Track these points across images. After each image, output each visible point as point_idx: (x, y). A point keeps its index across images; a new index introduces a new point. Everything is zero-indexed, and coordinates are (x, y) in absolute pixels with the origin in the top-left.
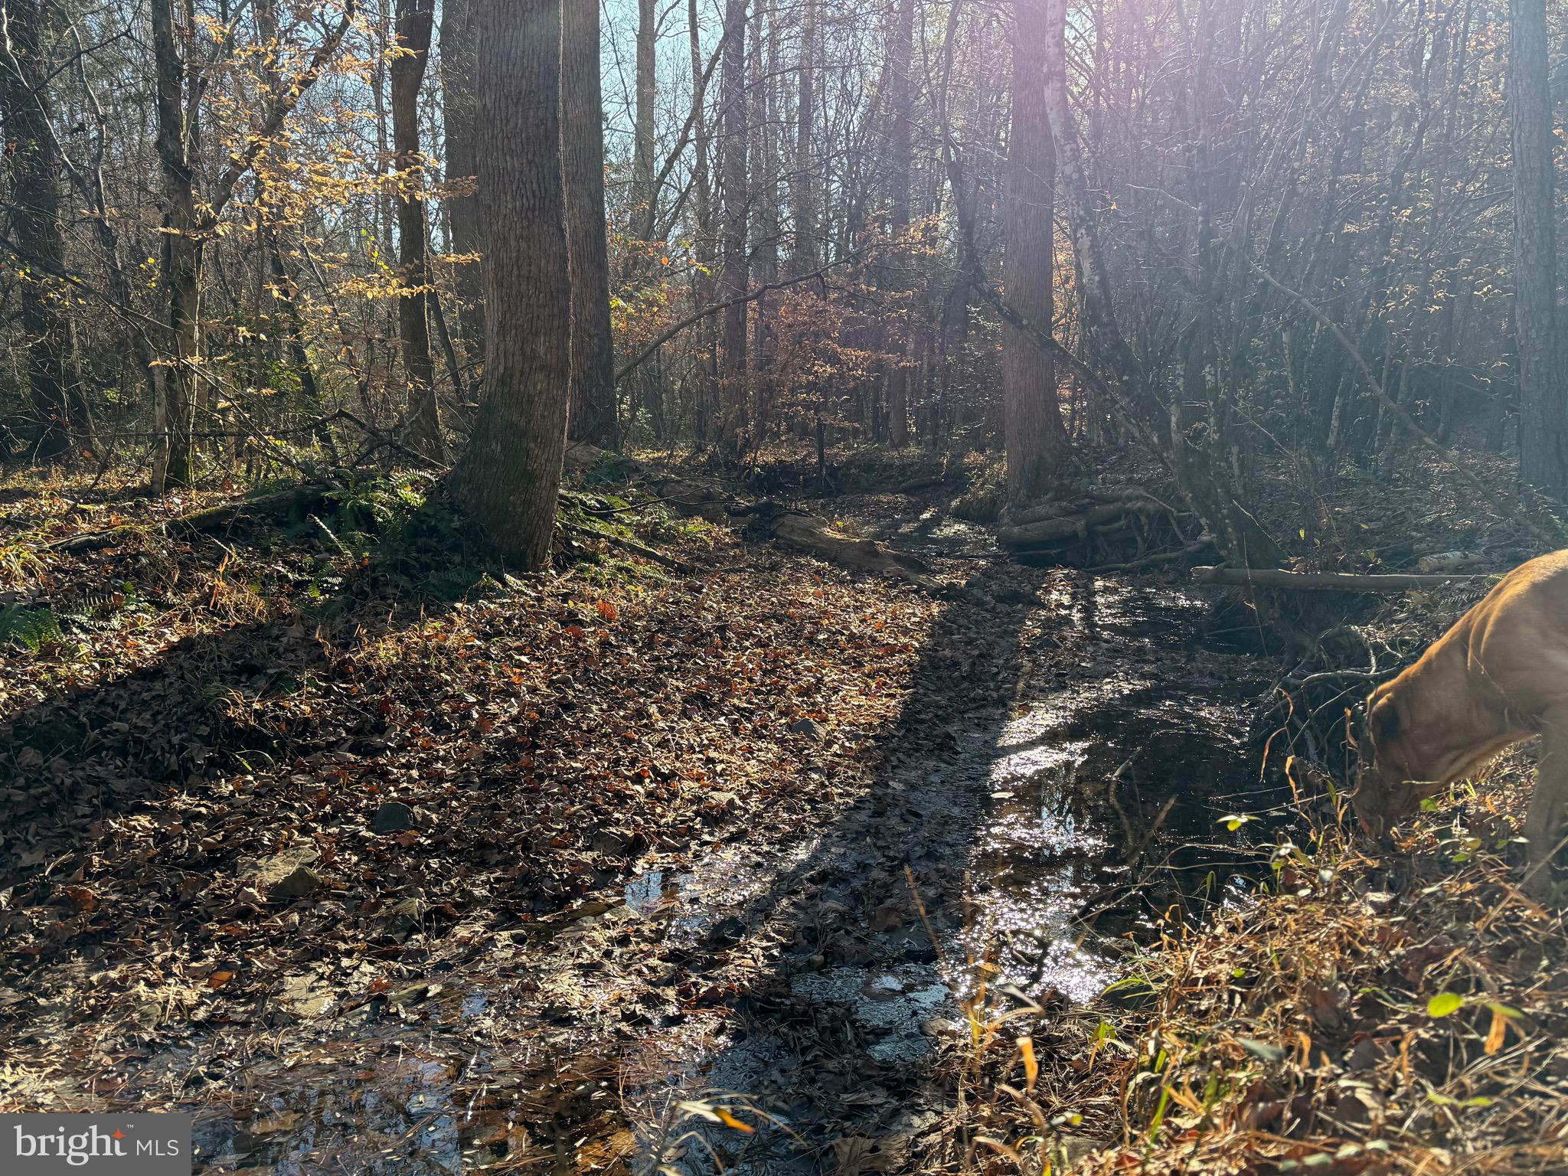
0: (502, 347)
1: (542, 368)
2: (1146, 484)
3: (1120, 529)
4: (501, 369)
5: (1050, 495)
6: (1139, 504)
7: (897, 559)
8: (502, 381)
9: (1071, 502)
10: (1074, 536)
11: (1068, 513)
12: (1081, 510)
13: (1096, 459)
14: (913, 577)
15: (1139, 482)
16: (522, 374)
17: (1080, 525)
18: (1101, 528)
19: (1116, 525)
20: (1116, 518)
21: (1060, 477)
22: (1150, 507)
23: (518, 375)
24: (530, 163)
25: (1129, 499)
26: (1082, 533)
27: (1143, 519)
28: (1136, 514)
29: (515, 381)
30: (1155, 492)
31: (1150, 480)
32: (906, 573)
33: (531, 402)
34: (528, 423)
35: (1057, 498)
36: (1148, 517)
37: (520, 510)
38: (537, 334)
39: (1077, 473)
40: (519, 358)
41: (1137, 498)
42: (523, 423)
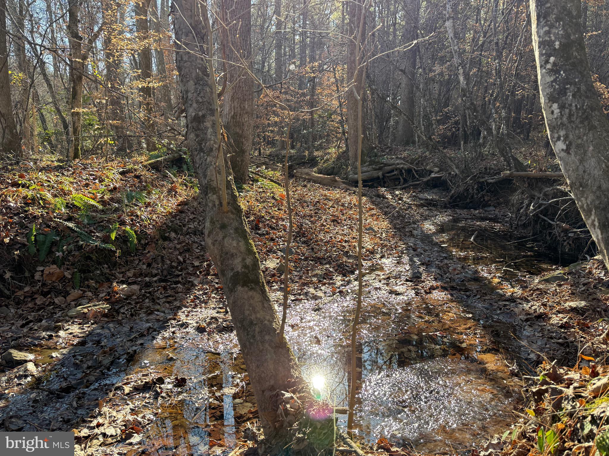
0: (233, 105)
1: (247, 113)
2: (404, 159)
3: (395, 175)
4: (233, 113)
5: (367, 164)
6: (402, 166)
7: (344, 183)
8: (233, 117)
9: (376, 166)
10: (378, 178)
11: (375, 169)
12: (380, 169)
13: (382, 151)
14: (351, 188)
15: (401, 158)
16: (240, 115)
17: (380, 174)
18: (387, 175)
19: (393, 173)
20: (392, 171)
21: (370, 157)
22: (405, 167)
23: (239, 115)
24: (243, 40)
25: (398, 164)
26: (381, 177)
27: (403, 171)
28: (400, 170)
29: (238, 117)
30: (407, 161)
31: (405, 157)
32: (348, 187)
33: (243, 125)
34: (242, 132)
35: (370, 165)
36: (405, 170)
37: (240, 163)
38: (245, 101)
39: (376, 156)
40: (239, 109)
41: (401, 164)
42: (241, 132)
